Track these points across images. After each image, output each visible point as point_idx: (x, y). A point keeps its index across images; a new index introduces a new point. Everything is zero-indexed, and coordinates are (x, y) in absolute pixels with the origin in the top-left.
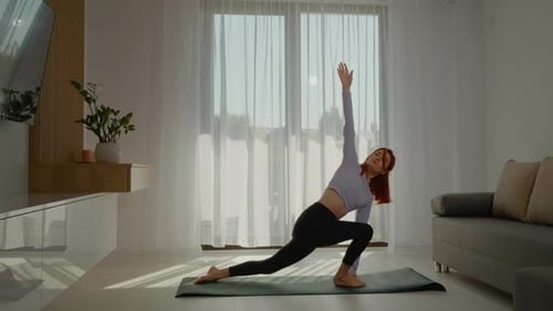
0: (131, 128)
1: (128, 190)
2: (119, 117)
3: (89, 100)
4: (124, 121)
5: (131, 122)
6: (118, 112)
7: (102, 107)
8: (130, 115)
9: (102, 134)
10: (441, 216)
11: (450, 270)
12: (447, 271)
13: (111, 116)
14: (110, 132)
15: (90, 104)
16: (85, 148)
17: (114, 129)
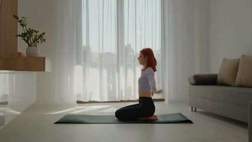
0: (44, 40)
1: (44, 70)
2: (38, 34)
3: (23, 25)
4: (41, 36)
5: (44, 37)
6: (38, 31)
7: (30, 29)
8: (44, 34)
9: (30, 42)
10: (193, 85)
11: (197, 110)
12: (196, 111)
13: (34, 34)
14: (34, 41)
15: (23, 27)
16: (18, 51)
17: (35, 40)
